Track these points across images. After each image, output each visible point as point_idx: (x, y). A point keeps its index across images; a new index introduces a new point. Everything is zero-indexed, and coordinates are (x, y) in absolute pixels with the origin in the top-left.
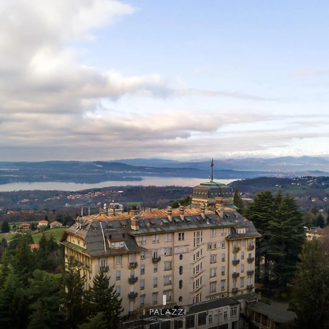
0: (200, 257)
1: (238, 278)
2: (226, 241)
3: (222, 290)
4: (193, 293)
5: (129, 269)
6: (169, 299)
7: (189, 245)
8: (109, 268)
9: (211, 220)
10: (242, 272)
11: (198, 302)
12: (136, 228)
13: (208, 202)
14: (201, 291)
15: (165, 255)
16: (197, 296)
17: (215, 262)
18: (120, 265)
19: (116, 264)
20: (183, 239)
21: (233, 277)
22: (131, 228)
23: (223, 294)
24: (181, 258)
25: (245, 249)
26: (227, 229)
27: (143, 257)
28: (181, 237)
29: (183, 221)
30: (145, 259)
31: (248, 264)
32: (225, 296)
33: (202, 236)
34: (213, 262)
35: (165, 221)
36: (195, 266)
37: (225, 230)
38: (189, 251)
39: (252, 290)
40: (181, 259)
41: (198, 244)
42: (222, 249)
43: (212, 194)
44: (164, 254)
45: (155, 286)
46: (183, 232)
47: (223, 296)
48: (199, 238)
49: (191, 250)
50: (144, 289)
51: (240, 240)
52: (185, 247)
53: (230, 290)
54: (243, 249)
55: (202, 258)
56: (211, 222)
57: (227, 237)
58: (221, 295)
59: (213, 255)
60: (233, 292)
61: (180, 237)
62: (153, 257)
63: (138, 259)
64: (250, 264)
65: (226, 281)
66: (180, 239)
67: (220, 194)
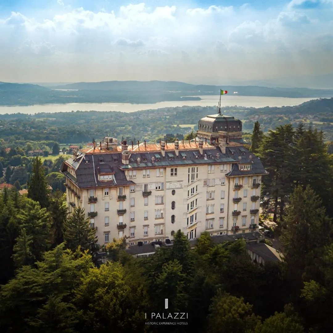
0: (195, 193)
1: (239, 216)
2: (226, 178)
3: (220, 228)
4: (187, 228)
5: (118, 201)
6: (160, 233)
7: (182, 181)
8: (98, 200)
9: (209, 155)
10: (245, 210)
11: (192, 238)
12: (126, 162)
13: (212, 135)
14: (196, 227)
15: (157, 190)
16: (192, 232)
17: (213, 199)
18: (109, 197)
19: (104, 196)
20: (176, 174)
21: (233, 215)
22: (122, 162)
23: (221, 232)
24: (173, 192)
25: (249, 187)
26: (228, 165)
27: (133, 191)
28: (174, 173)
29: (177, 156)
30: (135, 192)
31: (251, 202)
32: (223, 234)
33: (197, 172)
34: (210, 199)
35: (158, 156)
36: (189, 202)
37: (225, 166)
38: (183, 187)
39: (255, 230)
40: (173, 194)
41: (193, 180)
42: (222, 185)
43: (217, 128)
44: (155, 188)
45: (146, 219)
46: (176, 168)
47: (221, 233)
48: (194, 174)
49: (185, 186)
50: (134, 221)
51: (243, 177)
52: (178, 183)
53: (230, 229)
54: (246, 186)
55: (198, 194)
56: (209, 157)
57: (227, 174)
58: (219, 233)
59: (211, 192)
60: (232, 230)
61: (172, 173)
62: (144, 191)
63: (126, 192)
64: (254, 203)
65: (226, 218)
66: (172, 174)
67: (226, 127)
